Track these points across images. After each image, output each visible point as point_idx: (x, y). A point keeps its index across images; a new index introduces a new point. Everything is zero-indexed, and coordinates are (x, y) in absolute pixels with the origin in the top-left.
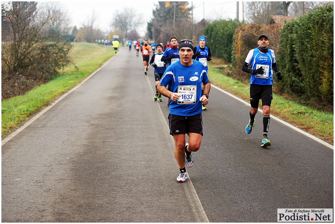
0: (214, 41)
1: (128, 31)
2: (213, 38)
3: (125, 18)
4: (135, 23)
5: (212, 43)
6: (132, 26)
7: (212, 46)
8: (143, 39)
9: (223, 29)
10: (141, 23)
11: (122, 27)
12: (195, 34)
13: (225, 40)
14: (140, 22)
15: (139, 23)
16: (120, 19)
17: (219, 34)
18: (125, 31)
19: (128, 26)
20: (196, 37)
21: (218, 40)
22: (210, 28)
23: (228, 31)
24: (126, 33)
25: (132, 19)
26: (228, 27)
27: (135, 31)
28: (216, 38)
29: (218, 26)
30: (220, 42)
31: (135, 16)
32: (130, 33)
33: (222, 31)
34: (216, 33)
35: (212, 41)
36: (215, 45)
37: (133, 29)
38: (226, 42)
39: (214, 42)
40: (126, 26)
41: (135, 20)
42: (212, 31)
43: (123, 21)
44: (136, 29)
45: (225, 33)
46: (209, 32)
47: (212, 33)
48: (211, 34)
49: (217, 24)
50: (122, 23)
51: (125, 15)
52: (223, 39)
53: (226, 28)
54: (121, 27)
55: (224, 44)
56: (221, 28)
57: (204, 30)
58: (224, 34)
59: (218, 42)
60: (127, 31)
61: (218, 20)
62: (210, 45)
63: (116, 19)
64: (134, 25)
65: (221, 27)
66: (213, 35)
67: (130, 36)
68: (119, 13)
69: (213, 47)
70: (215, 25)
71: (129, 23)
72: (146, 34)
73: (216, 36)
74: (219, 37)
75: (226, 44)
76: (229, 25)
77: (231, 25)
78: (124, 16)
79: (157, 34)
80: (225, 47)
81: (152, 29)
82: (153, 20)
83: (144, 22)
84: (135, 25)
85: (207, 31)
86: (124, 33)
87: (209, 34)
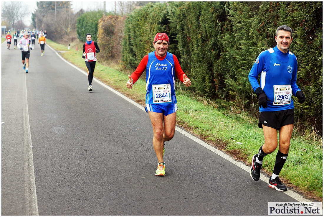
0: (85, 29)
1: (16, 22)
2: (84, 27)
3: (12, 9)
4: (21, 14)
5: (84, 31)
6: (18, 17)
7: (83, 34)
8: (29, 28)
9: (92, 20)
10: (27, 14)
11: (10, 18)
12: (70, 24)
13: (94, 28)
14: (26, 12)
15: (25, 14)
16: (7, 10)
17: (89, 23)
18: (13, 22)
19: (15, 17)
20: (71, 26)
21: (88, 29)
22: (82, 19)
23: (96, 20)
24: (13, 23)
25: (18, 10)
26: (96, 18)
27: (21, 21)
28: (86, 27)
29: (88, 16)
30: (89, 31)
31: (21, 7)
32: (17, 24)
33: (91, 21)
34: (87, 23)
35: (83, 29)
36: (86, 33)
37: (20, 19)
38: (94, 30)
39: (85, 31)
40: (13, 17)
41: (21, 10)
42: (83, 21)
43: (11, 12)
44: (22, 20)
45: (94, 22)
46: (81, 21)
47: (83, 22)
48: (83, 24)
49: (87, 15)
50: (9, 14)
51: (12, 6)
52: (92, 28)
53: (95, 19)
54: (8, 18)
55: (93, 32)
56: (91, 19)
57: (77, 20)
58: (93, 24)
59: (88, 30)
60: (14, 22)
61: (89, 11)
62: (82, 33)
63: (4, 11)
64: (20, 16)
65: (91, 17)
66: (84, 24)
67: (16, 26)
68: (7, 5)
69: (85, 34)
70: (86, 16)
71: (16, 14)
72: (31, 24)
73: (86, 26)
74: (89, 26)
75: (94, 32)
76: (97, 15)
77: (99, 15)
78: (11, 8)
79: (39, 24)
80: (93, 35)
81: (35, 19)
82: (37, 11)
83: (29, 13)
84: (22, 16)
85: (80, 20)
86: (11, 23)
87: (81, 23)
